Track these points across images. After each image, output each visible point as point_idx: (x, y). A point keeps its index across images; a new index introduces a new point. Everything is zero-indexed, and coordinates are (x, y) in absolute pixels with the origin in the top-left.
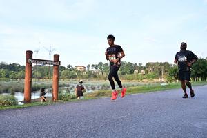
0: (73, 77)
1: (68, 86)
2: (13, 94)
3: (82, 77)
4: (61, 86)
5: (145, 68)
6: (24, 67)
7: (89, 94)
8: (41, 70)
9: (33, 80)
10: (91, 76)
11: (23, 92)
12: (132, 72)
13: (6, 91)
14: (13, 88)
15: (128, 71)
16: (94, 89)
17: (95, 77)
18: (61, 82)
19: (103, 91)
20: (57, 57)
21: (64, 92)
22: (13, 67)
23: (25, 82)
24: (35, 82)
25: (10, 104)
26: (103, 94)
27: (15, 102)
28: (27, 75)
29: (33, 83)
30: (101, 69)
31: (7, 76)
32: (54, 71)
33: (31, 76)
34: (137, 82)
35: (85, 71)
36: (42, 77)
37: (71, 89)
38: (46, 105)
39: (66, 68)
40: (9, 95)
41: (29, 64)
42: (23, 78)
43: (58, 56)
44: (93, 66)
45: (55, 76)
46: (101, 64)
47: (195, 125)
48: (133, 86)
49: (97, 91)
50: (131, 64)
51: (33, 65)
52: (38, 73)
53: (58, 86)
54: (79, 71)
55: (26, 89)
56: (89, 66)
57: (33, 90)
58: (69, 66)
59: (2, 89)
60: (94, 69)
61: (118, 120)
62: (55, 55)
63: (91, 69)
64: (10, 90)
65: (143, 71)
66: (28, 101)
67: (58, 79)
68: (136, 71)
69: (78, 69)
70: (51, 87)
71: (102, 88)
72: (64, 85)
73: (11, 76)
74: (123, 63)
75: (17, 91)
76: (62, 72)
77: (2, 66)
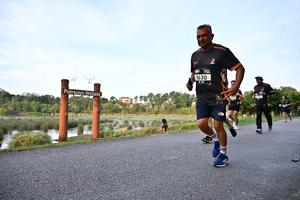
0: (117, 111)
1: (112, 122)
2: (46, 131)
3: (129, 111)
4: (102, 122)
6: (58, 99)
7: (137, 131)
8: (79, 103)
9: (70, 114)
10: (139, 109)
11: (58, 129)
12: (189, 105)
13: (38, 128)
14: (46, 123)
15: (185, 104)
16: (142, 125)
17: (144, 111)
18: (103, 117)
19: (153, 128)
20: (97, 86)
21: (107, 129)
22: (46, 99)
23: (59, 118)
24: (72, 117)
25: (42, 143)
26: (154, 132)
27: (46, 141)
28: (62, 108)
30: (151, 101)
31: (39, 110)
32: (95, 103)
33: (67, 110)
35: (131, 103)
36: (80, 111)
37: (115, 125)
38: (85, 143)
39: (109, 99)
40: (42, 133)
41: (65, 95)
42: (58, 112)
43: (99, 85)
44: (141, 97)
45: (95, 110)
46: (151, 95)
47: (262, 167)
48: (190, 121)
49: (146, 128)
51: (70, 96)
52: (75, 107)
53: (99, 122)
54: (125, 104)
55: (61, 125)
56: (136, 98)
57: (70, 126)
58: (112, 98)
59: (34, 125)
60: (143, 102)
62: (95, 85)
63: (139, 102)
64: (43, 126)
66: (63, 138)
67: (99, 113)
68: (194, 104)
69: (124, 101)
70: (91, 123)
71: (153, 124)
72: (106, 121)
73: (43, 110)
74: (178, 94)
75: (51, 128)
76: (104, 105)
77: (33, 98)
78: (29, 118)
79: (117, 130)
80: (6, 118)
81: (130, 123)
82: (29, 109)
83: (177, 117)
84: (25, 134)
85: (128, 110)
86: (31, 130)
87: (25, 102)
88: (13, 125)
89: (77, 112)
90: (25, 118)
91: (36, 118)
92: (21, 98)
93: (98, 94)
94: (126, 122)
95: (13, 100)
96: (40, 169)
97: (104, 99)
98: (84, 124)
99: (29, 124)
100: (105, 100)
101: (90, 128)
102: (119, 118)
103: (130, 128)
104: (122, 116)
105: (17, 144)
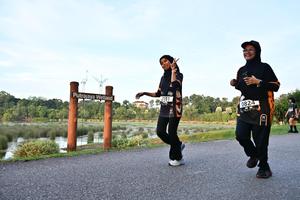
0: (130, 117)
1: (125, 129)
2: (53, 139)
4: (115, 129)
5: (231, 105)
6: (66, 102)
8: (89, 108)
9: (79, 120)
11: (66, 136)
12: (213, 110)
13: (44, 135)
14: (54, 131)
15: (208, 109)
18: (115, 123)
20: (110, 89)
21: (119, 137)
22: (53, 104)
23: (68, 124)
24: (81, 123)
25: (49, 152)
27: (54, 150)
28: (71, 114)
29: (79, 125)
31: (46, 116)
32: (106, 107)
33: (77, 115)
34: (220, 125)
35: (146, 108)
36: (90, 116)
37: (128, 133)
38: (96, 154)
39: (122, 104)
40: (49, 140)
41: (74, 99)
42: (66, 117)
43: (112, 88)
44: (158, 101)
45: (107, 115)
48: (215, 129)
50: (212, 99)
51: (80, 100)
52: (84, 112)
53: (111, 129)
54: (140, 109)
55: (70, 132)
56: (152, 102)
57: (79, 133)
58: (125, 102)
59: (40, 132)
61: (194, 176)
62: (107, 88)
63: (155, 106)
64: (50, 133)
65: (229, 109)
66: (72, 147)
67: (111, 119)
68: (219, 108)
69: (138, 105)
70: (102, 130)
72: (119, 128)
73: (50, 115)
74: (200, 98)
75: (58, 135)
76: (117, 110)
77: (40, 102)
78: (35, 124)
79: (130, 139)
80: (11, 124)
81: (146, 131)
82: (36, 115)
83: (199, 124)
84: (31, 142)
85: (143, 116)
86: (37, 137)
87: (31, 106)
88: (18, 132)
89: (88, 118)
90: (31, 124)
91: (43, 124)
92: (26, 102)
93: (111, 98)
94: (141, 129)
95: (18, 105)
96: (48, 183)
97: (116, 103)
98: (94, 131)
99: (35, 131)
100: (118, 104)
101: (101, 136)
102: (134, 125)
103: (145, 136)
104: (137, 122)
105: (23, 153)
